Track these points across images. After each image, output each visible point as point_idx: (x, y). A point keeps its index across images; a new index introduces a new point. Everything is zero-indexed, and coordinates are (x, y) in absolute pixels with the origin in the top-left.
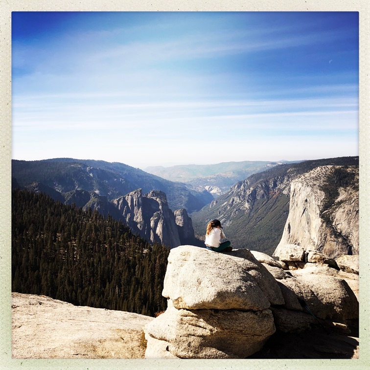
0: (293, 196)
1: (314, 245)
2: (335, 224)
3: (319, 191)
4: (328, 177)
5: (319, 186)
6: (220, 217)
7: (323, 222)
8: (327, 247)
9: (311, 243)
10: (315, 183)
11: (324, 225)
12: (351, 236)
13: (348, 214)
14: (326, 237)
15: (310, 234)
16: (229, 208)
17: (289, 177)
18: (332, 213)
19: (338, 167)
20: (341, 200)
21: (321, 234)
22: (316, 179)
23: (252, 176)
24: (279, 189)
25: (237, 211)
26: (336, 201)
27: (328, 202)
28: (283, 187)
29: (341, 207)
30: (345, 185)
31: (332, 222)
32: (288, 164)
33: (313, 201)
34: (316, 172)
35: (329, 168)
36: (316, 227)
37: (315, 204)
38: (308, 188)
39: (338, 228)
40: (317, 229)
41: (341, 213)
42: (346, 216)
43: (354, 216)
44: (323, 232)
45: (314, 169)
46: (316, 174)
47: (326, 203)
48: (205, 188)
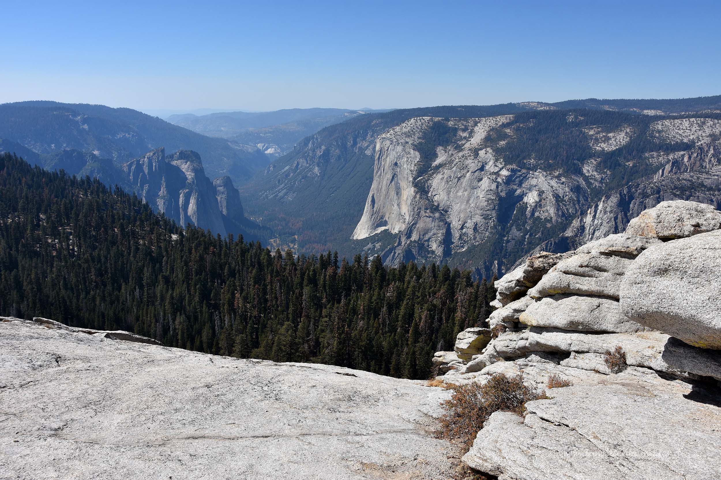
0: (379, 158)
1: (404, 222)
2: (432, 195)
3: (412, 151)
4: (424, 133)
5: (412, 144)
6: (280, 188)
7: (417, 193)
8: (421, 225)
9: (401, 221)
10: (408, 140)
11: (418, 196)
12: (450, 210)
13: (447, 181)
14: (420, 212)
15: (400, 209)
16: (292, 175)
17: (374, 132)
18: (428, 180)
19: (436, 119)
20: (440, 164)
21: (414, 207)
22: (408, 135)
23: (324, 130)
24: (360, 148)
25: (302, 178)
26: (434, 164)
27: (424, 165)
28: (366, 145)
29: (439, 172)
30: (445, 143)
31: (427, 192)
32: (373, 114)
33: (404, 165)
34: (409, 125)
35: (426, 120)
36: (407, 199)
37: (407, 168)
38: (398, 148)
39: (435, 200)
40: (409, 202)
41: (439, 181)
42: (445, 184)
43: (455, 184)
44: (416, 205)
45: (407, 121)
46: (409, 128)
47: (421, 168)
48: (257, 147)
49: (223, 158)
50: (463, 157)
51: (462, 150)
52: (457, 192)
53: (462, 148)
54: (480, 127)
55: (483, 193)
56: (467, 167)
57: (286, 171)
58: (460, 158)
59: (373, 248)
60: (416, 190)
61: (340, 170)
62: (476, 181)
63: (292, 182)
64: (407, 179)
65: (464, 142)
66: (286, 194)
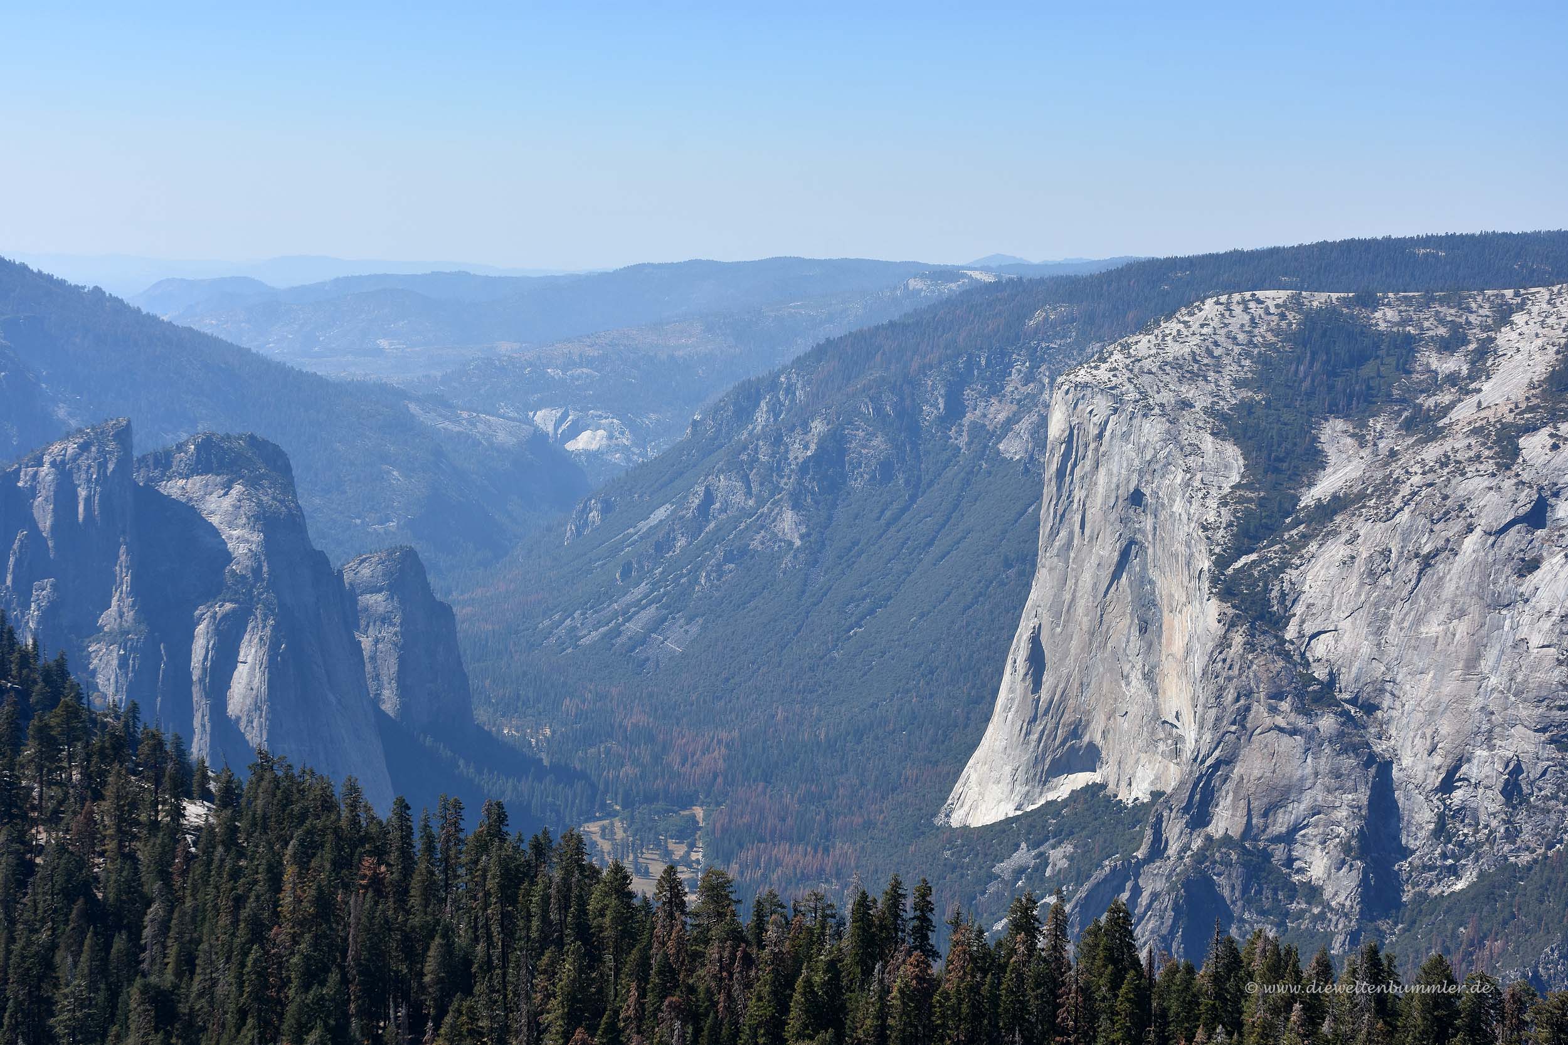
0: (1061, 474)
1: (1177, 753)
2: (1301, 635)
3: (1208, 443)
4: (1264, 361)
5: (1209, 411)
6: (628, 598)
7: (1232, 625)
8: (1251, 767)
9: (1162, 747)
10: (1188, 391)
11: (1238, 639)
12: (1387, 702)
13: (1371, 573)
14: (1248, 709)
15: (1155, 692)
16: (681, 542)
17: (1036, 360)
18: (1284, 566)
19: (1318, 300)
20: (1335, 497)
21: (1221, 689)
23: (820, 352)
24: (977, 429)
25: (729, 558)
26: (1308, 498)
27: (1261, 502)
28: (1002, 417)
29: (1335, 533)
30: (1358, 404)
31: (1279, 622)
32: (1030, 280)
33: (1172, 501)
34: (1195, 327)
35: (1271, 304)
36: (1188, 652)
37: (1184, 517)
38: (1147, 426)
39: (1318, 655)
40: (1198, 663)
41: (1333, 571)
42: (1362, 584)
43: (1409, 587)
44: (1229, 679)
45: (1184, 310)
46: (1196, 340)
47: (1248, 513)
48: (531, 422)
49: (385, 467)
50: (1443, 465)
51: (1436, 434)
52: (1419, 621)
53: (1440, 424)
54: (1525, 329)
55: (1546, 625)
56: (1462, 508)
57: (656, 526)
58: (1432, 470)
59: (1036, 869)
60: (1231, 612)
61: (888, 525)
62: (1508, 570)
63: (682, 576)
64: (1188, 564)
65: (1445, 398)
66: (657, 625)
